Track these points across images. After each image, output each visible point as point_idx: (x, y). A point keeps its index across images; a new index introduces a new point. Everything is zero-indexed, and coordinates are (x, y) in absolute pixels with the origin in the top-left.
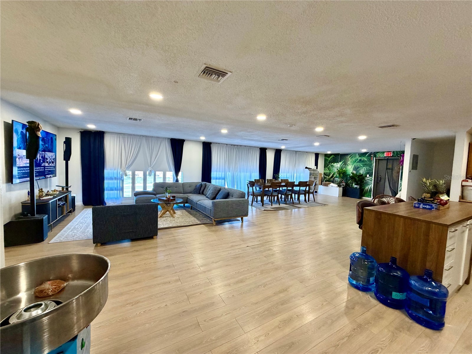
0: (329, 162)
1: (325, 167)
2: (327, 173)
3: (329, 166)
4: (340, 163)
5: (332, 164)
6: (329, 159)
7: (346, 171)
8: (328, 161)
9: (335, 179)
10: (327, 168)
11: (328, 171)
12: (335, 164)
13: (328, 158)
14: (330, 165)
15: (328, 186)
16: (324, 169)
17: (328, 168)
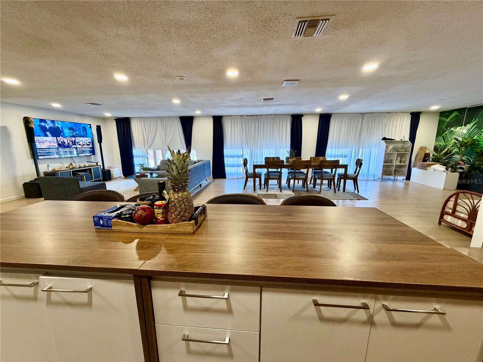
0: (447, 127)
1: (437, 136)
2: (440, 147)
3: (445, 133)
4: (469, 126)
5: (452, 129)
6: (448, 120)
7: (478, 141)
8: (445, 124)
9: (454, 156)
10: (440, 138)
11: (442, 143)
12: (458, 128)
13: (445, 119)
14: (447, 132)
15: (426, 169)
16: (435, 139)
17: (443, 137)
